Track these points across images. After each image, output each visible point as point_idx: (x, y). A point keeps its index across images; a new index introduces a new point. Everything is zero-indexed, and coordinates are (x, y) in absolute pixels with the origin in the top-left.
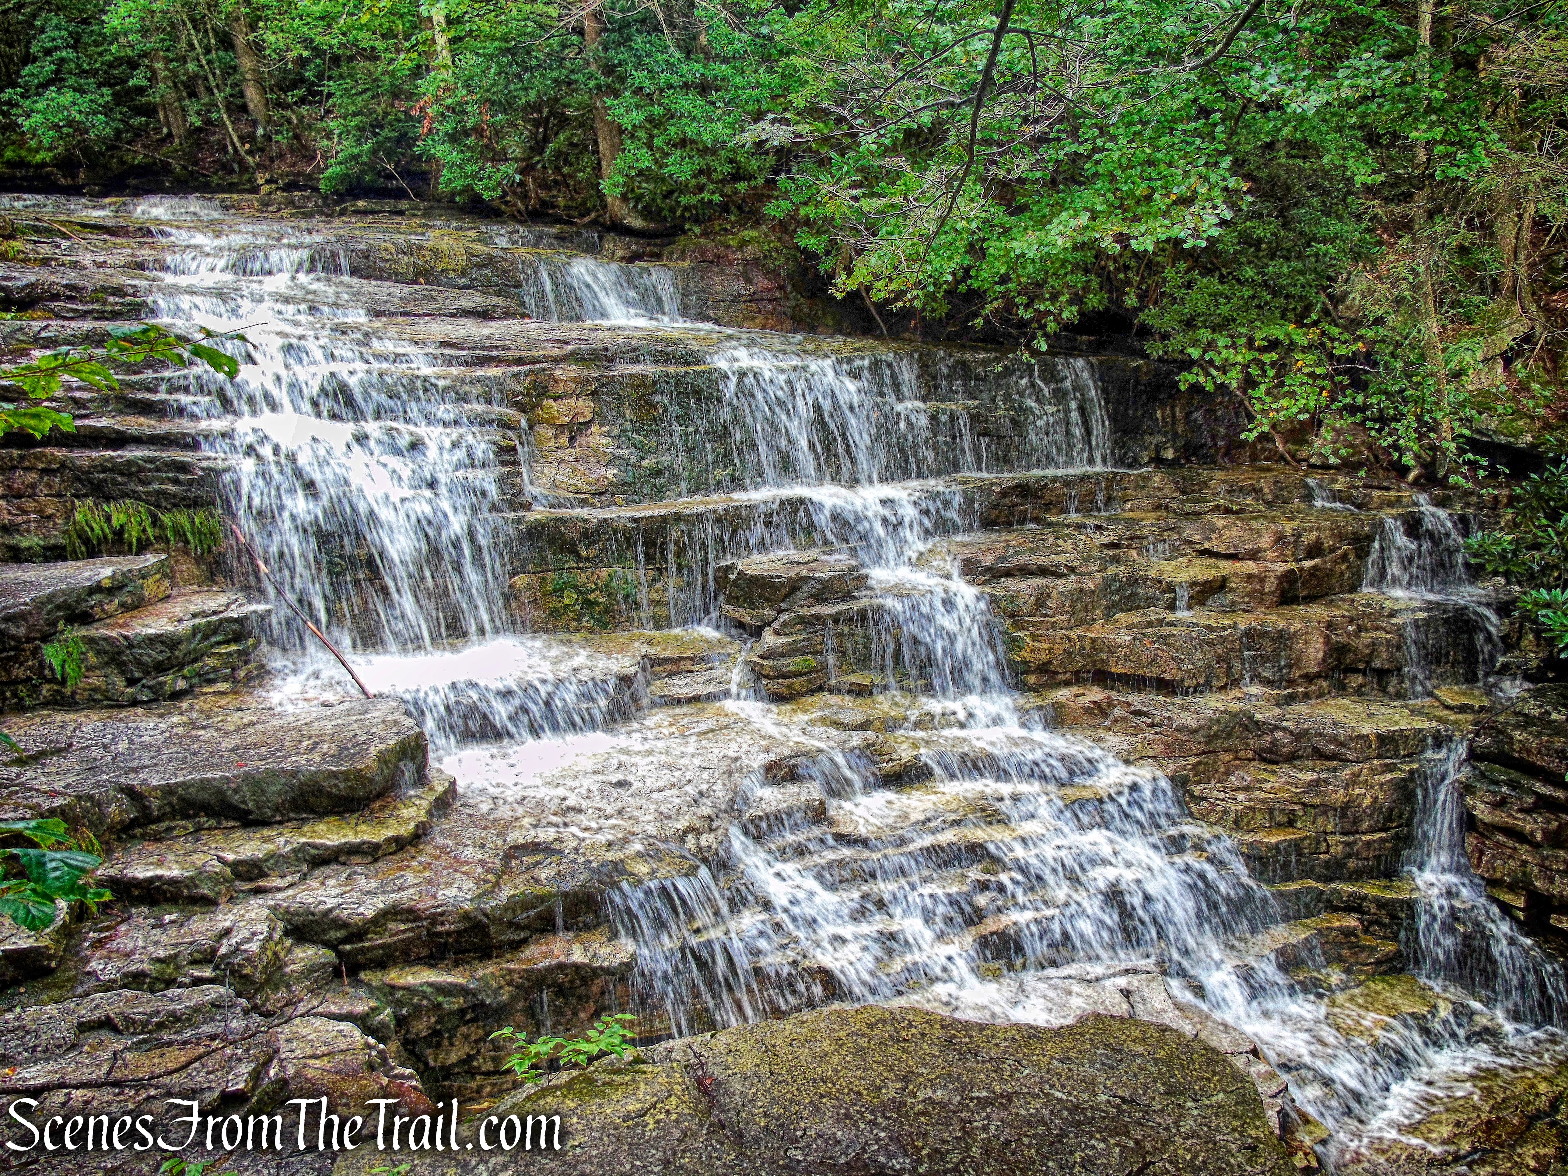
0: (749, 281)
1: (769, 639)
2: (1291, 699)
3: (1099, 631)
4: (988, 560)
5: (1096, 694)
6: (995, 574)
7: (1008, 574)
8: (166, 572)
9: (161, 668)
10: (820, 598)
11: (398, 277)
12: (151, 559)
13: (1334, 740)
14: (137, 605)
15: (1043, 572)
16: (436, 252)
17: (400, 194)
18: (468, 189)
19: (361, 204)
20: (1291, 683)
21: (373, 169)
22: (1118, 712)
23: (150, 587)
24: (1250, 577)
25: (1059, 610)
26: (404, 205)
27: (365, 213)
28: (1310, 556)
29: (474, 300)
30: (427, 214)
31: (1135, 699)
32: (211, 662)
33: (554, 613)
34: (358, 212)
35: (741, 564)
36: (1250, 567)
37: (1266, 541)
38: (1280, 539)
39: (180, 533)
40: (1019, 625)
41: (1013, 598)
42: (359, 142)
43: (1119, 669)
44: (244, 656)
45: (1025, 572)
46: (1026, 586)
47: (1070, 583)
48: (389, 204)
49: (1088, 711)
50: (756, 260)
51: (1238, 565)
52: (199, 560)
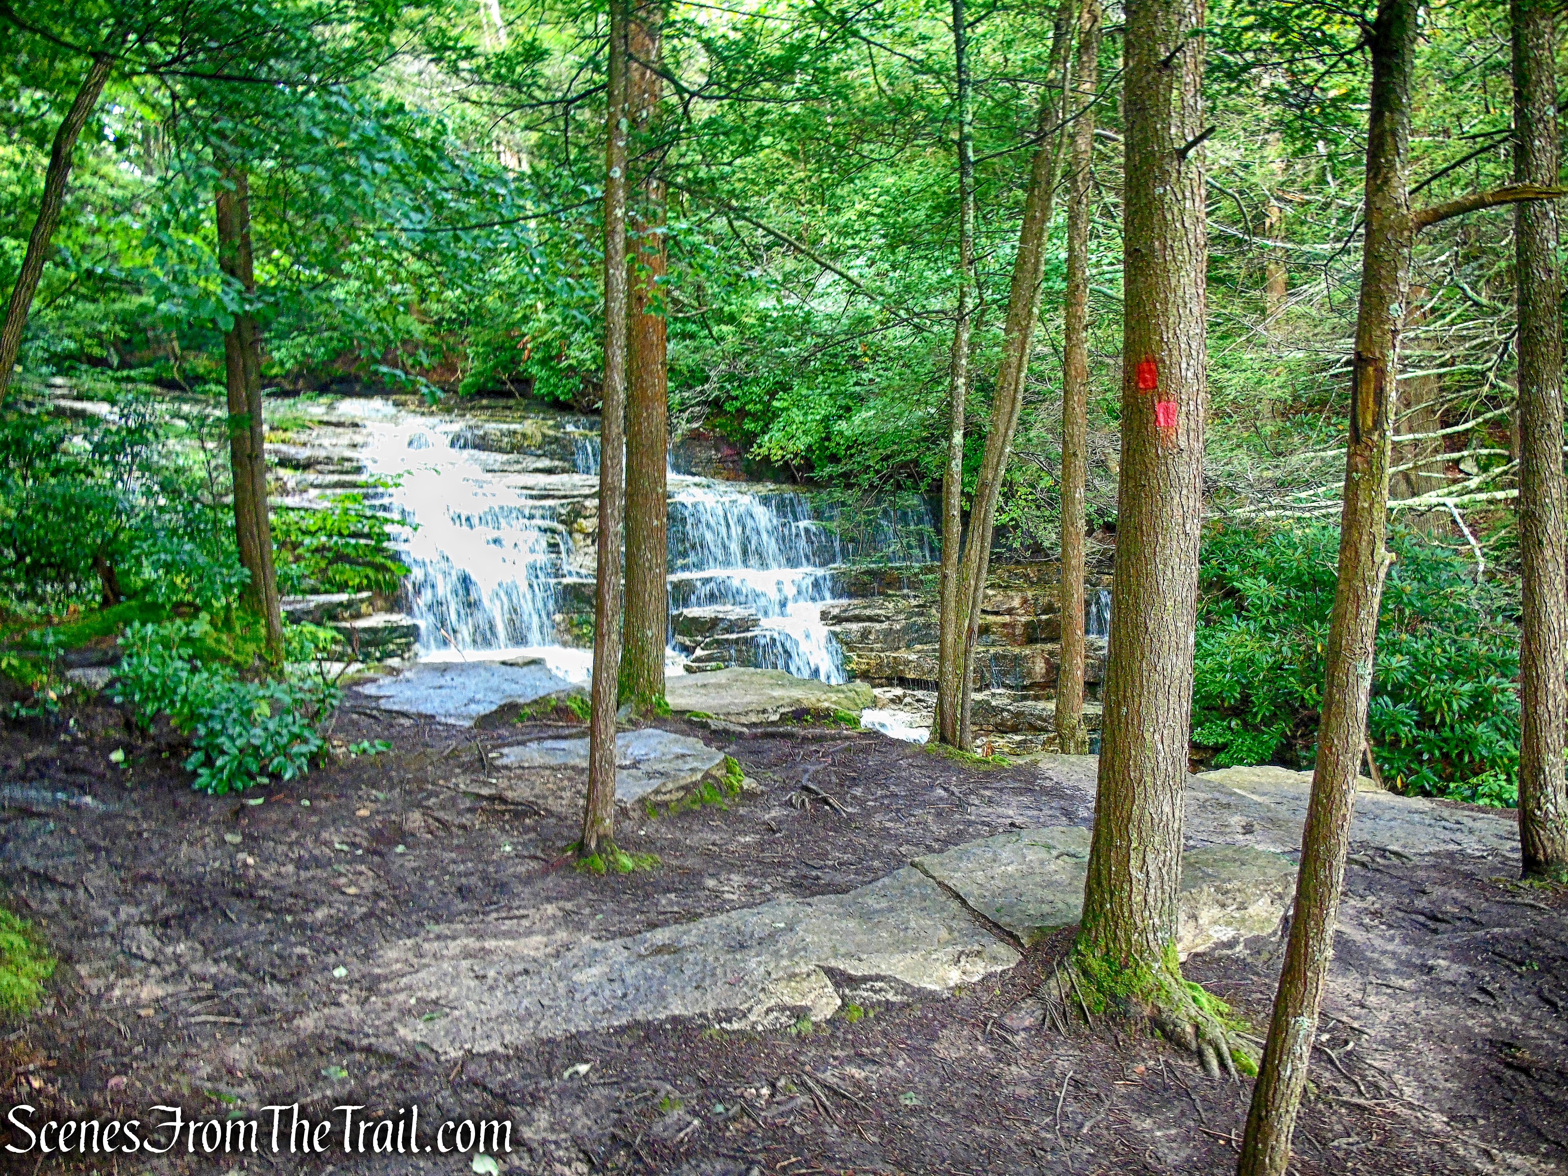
0: (717, 450)
1: (699, 652)
2: (1025, 698)
3: (903, 654)
4: (835, 612)
5: (899, 691)
6: (839, 620)
7: (848, 620)
8: (370, 601)
9: (369, 643)
10: (730, 630)
11: (500, 450)
12: (365, 595)
13: (1040, 718)
14: (358, 616)
15: (870, 619)
16: (524, 435)
17: (509, 395)
18: (551, 393)
19: (485, 402)
20: (1024, 688)
21: (493, 379)
22: (907, 700)
23: (364, 608)
24: (1004, 625)
25: (876, 640)
26: (512, 402)
27: (487, 408)
28: (1044, 612)
29: (545, 463)
30: (526, 409)
31: (919, 694)
32: (391, 647)
33: (578, 637)
34: (483, 408)
35: (685, 611)
36: (1007, 619)
37: (1016, 603)
38: (1025, 601)
39: (377, 582)
40: (851, 650)
41: (848, 633)
42: (485, 361)
43: (911, 676)
44: (408, 645)
45: (857, 619)
46: (855, 626)
47: (885, 625)
48: (502, 402)
49: (892, 701)
50: (722, 437)
51: (999, 619)
52: (386, 599)
